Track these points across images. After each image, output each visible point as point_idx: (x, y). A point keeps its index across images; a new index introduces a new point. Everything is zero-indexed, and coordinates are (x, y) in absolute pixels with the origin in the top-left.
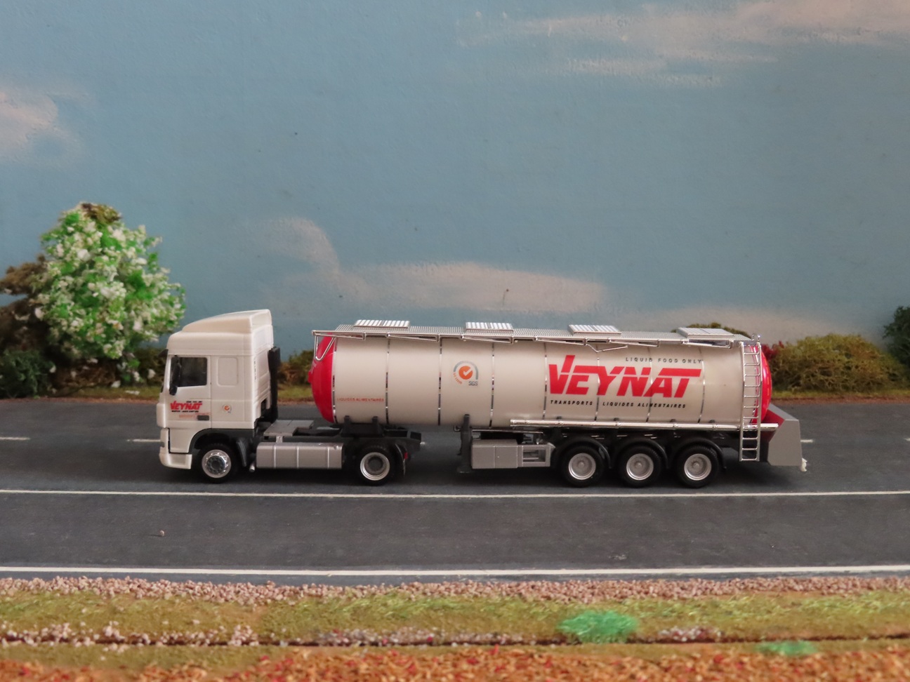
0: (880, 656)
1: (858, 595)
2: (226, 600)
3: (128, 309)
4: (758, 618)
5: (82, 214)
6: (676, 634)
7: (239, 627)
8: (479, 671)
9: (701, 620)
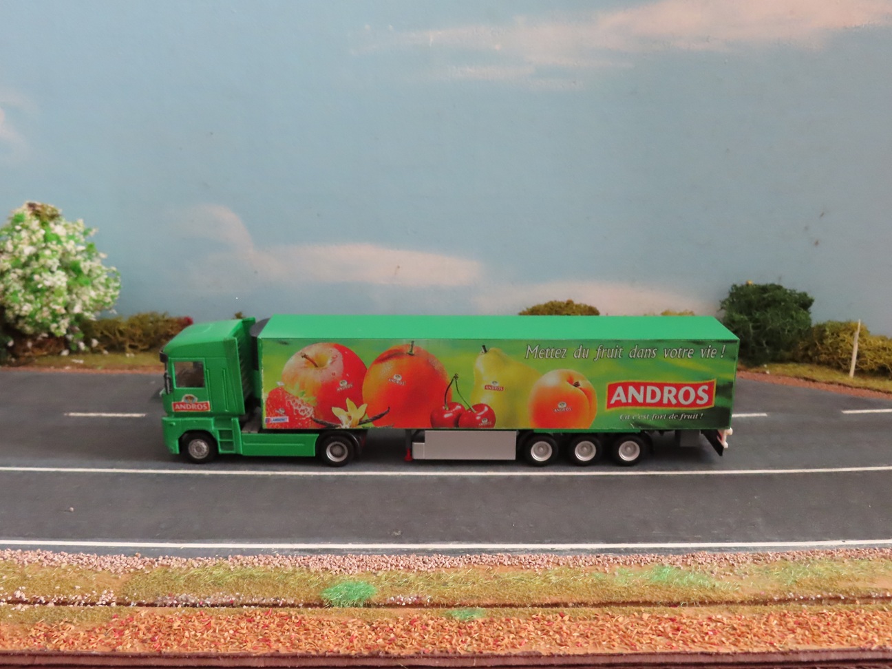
2: (103, 569)
3: (70, 294)
4: (463, 588)
5: (27, 213)
6: (399, 600)
7: (105, 592)
8: (252, 628)
9: (422, 589)
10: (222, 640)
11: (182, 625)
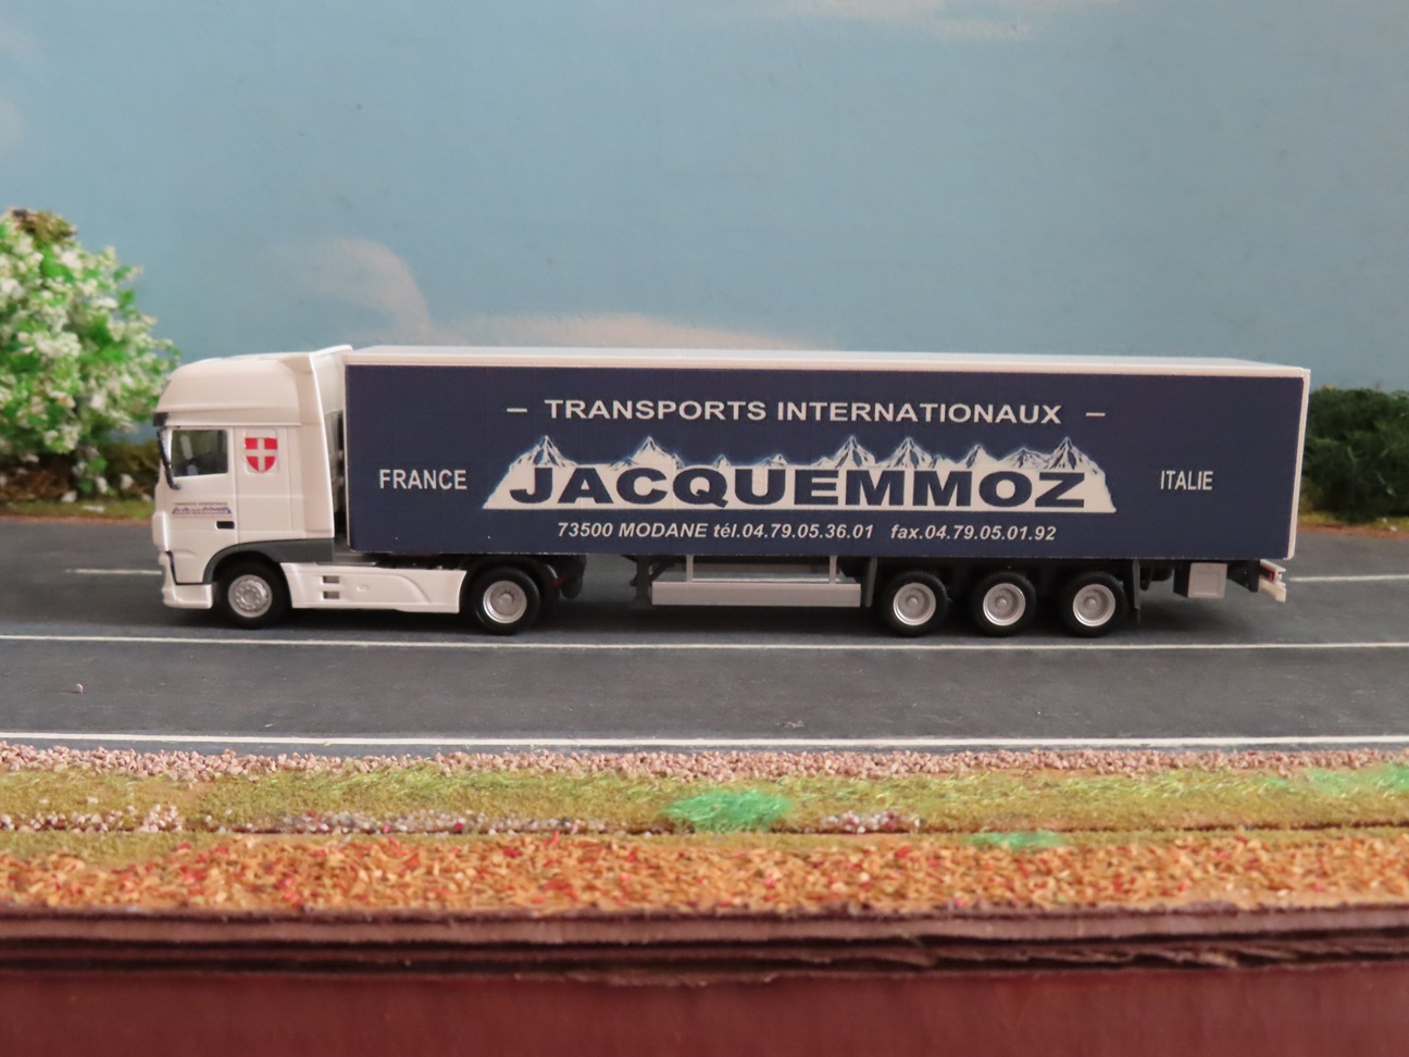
0: (1160, 852)
1: (1151, 774)
2: (151, 774)
3: (85, 378)
4: (985, 802)
5: (12, 226)
6: (850, 822)
7: (158, 808)
8: (519, 866)
9: (894, 804)
10: (452, 887)
11: (348, 860)
